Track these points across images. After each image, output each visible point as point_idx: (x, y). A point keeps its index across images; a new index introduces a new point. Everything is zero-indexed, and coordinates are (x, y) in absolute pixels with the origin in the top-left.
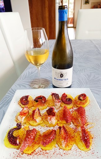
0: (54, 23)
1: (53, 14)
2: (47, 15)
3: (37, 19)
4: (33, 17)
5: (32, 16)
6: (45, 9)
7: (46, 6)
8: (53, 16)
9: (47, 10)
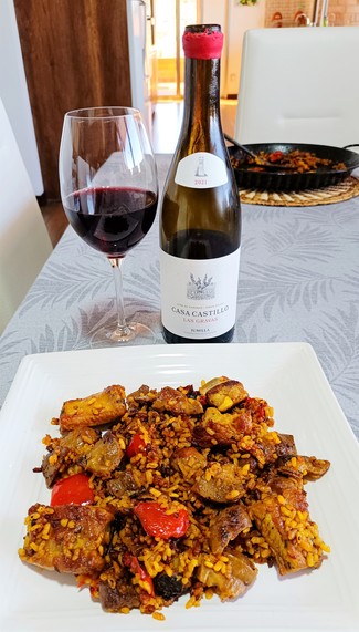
0: (123, 82)
1: (117, 44)
2: (93, 45)
3: (52, 64)
4: (33, 56)
5: (30, 52)
6: (85, 24)
7: (87, 13)
8: (119, 54)
9: (92, 24)
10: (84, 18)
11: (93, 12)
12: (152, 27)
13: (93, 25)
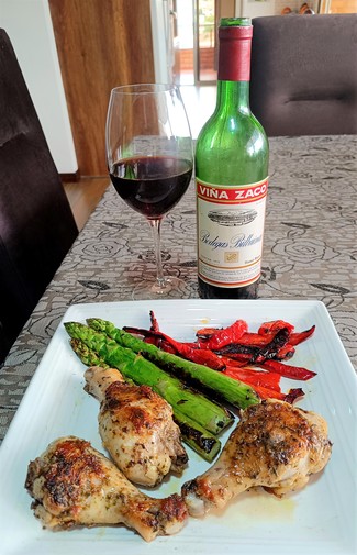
0: (148, 71)
1: (142, 34)
2: (120, 37)
3: (83, 55)
4: (66, 48)
5: (63, 44)
6: (112, 17)
7: (114, 8)
8: (143, 44)
9: (118, 19)
10: (111, 13)
11: (120, 7)
12: (175, 21)
13: (120, 19)
